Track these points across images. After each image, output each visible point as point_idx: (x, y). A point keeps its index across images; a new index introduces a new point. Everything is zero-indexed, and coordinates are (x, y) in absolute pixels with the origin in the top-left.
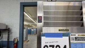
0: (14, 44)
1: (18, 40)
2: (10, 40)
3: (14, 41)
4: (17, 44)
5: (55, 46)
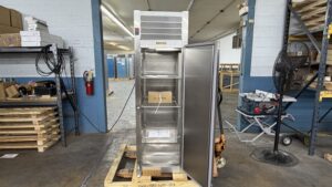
0: (87, 83)
1: (95, 76)
2: (76, 76)
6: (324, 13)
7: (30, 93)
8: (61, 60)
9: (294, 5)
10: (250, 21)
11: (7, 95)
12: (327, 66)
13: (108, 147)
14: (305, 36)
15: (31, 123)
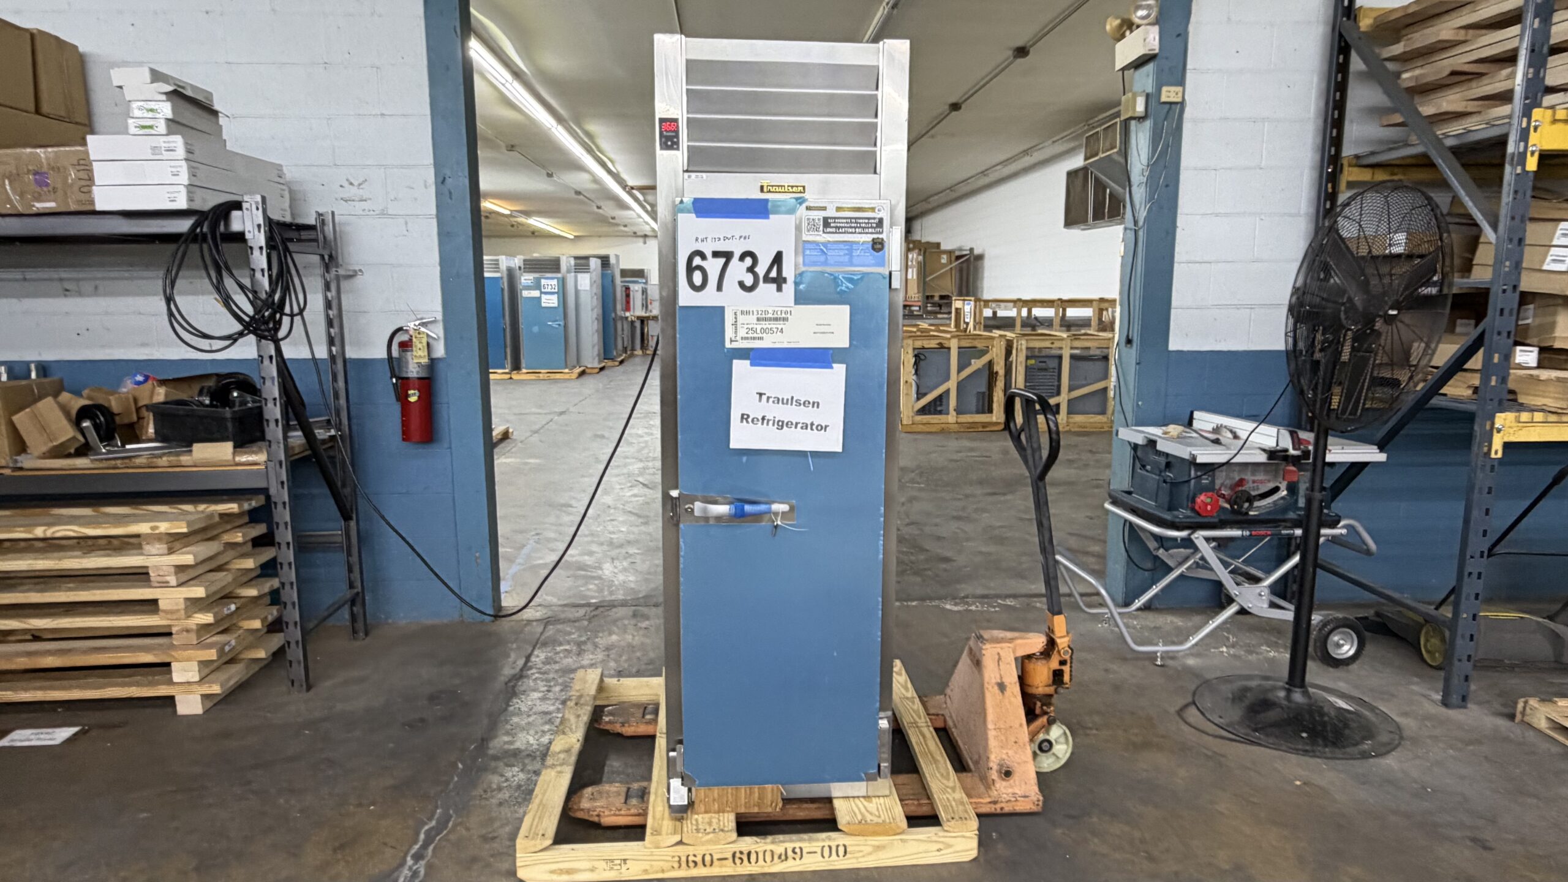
0: (403, 385)
1: (440, 351)
2: (351, 353)
3: (393, 365)
4: (428, 383)
5: (737, 256)
6: (1509, 59)
7: (132, 433)
8: (282, 278)
9: (1365, 23)
10: (1169, 94)
11: (20, 446)
12: (1526, 298)
13: (512, 689)
14: (1424, 162)
15: (140, 576)
